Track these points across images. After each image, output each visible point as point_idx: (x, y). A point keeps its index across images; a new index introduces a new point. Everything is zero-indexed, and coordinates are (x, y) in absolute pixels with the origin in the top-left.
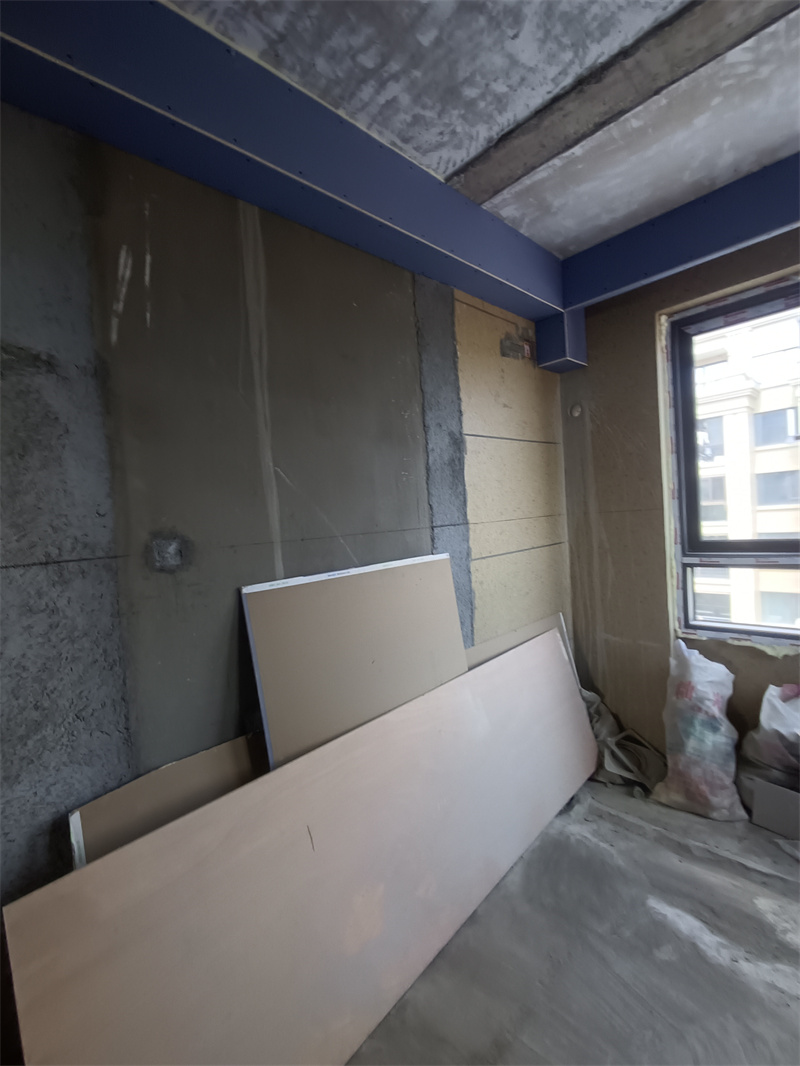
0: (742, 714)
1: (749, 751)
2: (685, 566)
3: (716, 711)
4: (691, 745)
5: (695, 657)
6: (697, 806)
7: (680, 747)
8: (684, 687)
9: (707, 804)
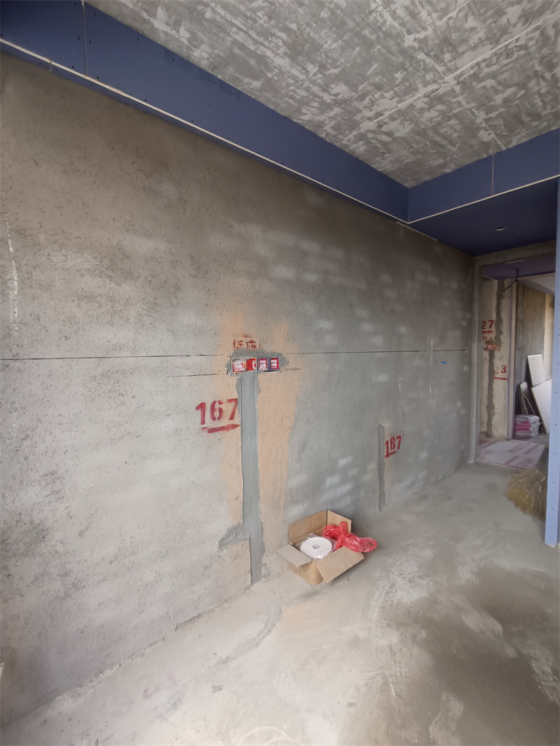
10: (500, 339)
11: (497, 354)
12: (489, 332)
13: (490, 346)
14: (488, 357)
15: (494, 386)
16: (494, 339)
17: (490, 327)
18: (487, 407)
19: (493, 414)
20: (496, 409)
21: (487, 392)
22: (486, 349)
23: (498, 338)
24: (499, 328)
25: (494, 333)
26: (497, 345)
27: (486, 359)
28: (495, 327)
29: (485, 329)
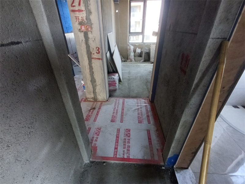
0: (135, 51)
1: (135, 55)
2: (129, 35)
3: (133, 51)
4: (131, 55)
5: (131, 46)
6: (131, 61)
7: (130, 55)
8: (130, 49)
9: (132, 61)
10: (90, 20)
11: (90, 35)
12: (80, 11)
13: (83, 28)
14: (84, 39)
15: (93, 65)
16: (85, 19)
17: (79, 4)
18: (91, 81)
19: (96, 85)
20: (97, 82)
21: (89, 70)
23: (88, 18)
24: (88, 6)
25: (84, 12)
26: (90, 27)
27: (82, 40)
28: (83, 5)
29: (75, 7)
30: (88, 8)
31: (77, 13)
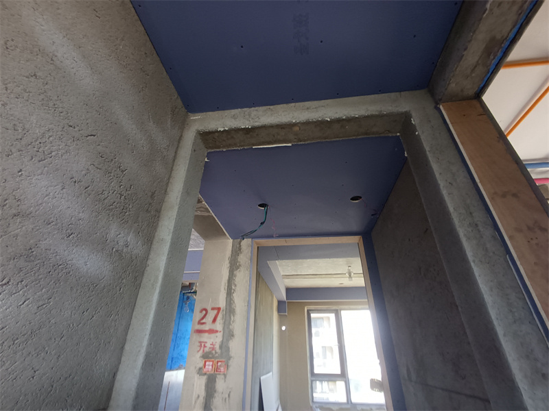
2: (312, 381)
10: (228, 349)
11: (220, 385)
12: (211, 331)
13: (209, 366)
14: (203, 393)
16: (217, 347)
17: (214, 320)
22: (200, 371)
23: (224, 346)
24: (230, 324)
25: (220, 335)
26: (223, 364)
27: (199, 396)
28: (222, 322)
29: (204, 326)
30: (228, 328)
31: (206, 334)
